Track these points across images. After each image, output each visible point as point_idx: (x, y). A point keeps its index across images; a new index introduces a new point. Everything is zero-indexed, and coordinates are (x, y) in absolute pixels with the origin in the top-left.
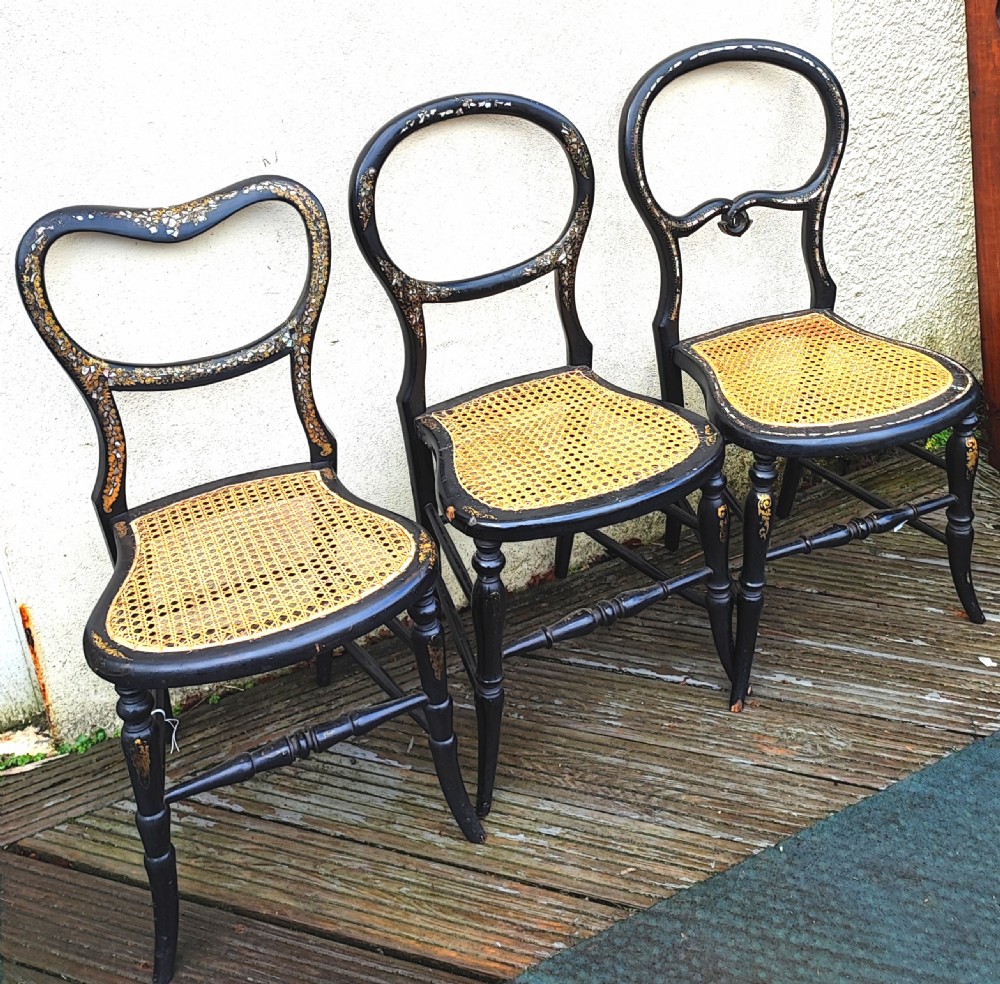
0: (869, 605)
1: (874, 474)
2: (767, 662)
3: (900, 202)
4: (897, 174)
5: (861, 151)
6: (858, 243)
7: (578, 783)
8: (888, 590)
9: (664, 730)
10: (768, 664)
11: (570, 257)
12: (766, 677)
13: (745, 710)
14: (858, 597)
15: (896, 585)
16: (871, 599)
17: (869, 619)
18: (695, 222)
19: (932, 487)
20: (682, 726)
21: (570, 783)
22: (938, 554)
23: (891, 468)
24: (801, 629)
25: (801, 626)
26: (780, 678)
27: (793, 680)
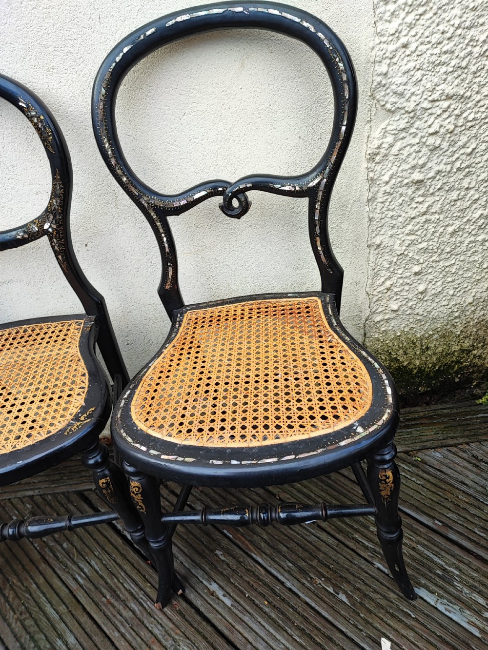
0: (331, 541)
1: (422, 414)
2: (216, 568)
3: (472, 192)
4: (467, 163)
5: (419, 136)
6: (416, 228)
7: (19, 623)
8: (357, 531)
9: (102, 602)
10: (216, 570)
11: (54, 226)
12: (205, 582)
13: (165, 609)
14: (328, 529)
15: (367, 528)
16: (337, 535)
17: (321, 556)
18: (183, 202)
19: (461, 440)
20: (116, 604)
21: (14, 621)
22: (424, 510)
23: (439, 412)
24: (263, 545)
25: (266, 542)
26: (214, 587)
27: (220, 593)
